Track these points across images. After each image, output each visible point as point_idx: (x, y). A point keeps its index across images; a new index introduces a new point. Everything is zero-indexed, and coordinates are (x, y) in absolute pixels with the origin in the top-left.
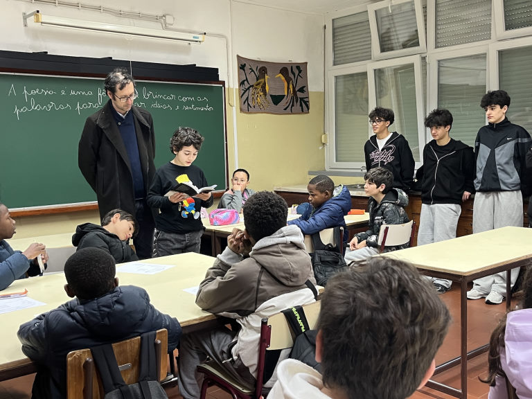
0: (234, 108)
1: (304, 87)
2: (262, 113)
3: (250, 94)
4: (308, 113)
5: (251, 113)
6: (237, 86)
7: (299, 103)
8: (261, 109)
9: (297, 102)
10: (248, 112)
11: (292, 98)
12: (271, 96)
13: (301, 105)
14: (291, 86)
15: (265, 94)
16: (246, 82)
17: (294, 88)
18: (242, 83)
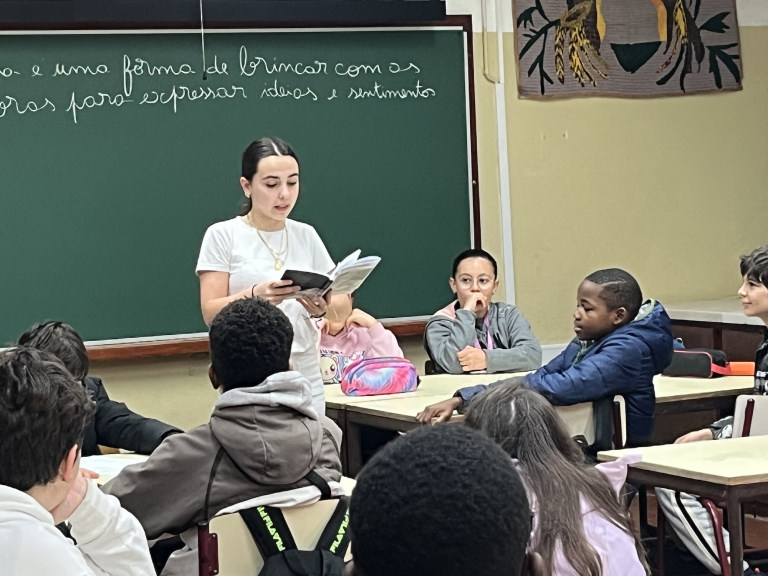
0: (499, 88)
1: (725, 15)
2: (586, 96)
3: (550, 45)
4: (740, 88)
5: (550, 98)
6: (509, 25)
7: (706, 63)
8: (585, 86)
9: (700, 60)
10: (543, 94)
11: (685, 50)
12: (614, 46)
13: (714, 68)
14: (679, 16)
15: (596, 42)
16: (536, 14)
17: (690, 22)
18: (522, 18)
